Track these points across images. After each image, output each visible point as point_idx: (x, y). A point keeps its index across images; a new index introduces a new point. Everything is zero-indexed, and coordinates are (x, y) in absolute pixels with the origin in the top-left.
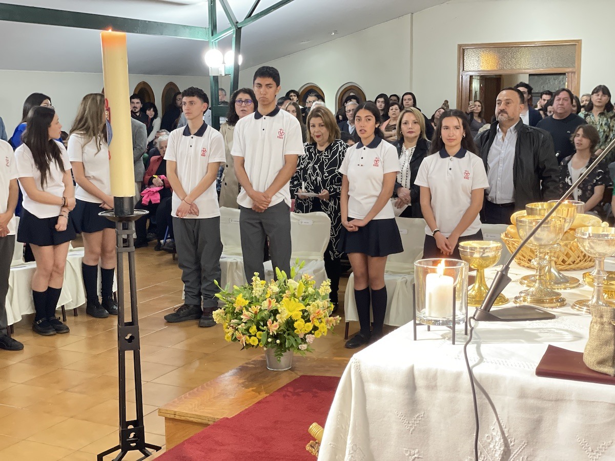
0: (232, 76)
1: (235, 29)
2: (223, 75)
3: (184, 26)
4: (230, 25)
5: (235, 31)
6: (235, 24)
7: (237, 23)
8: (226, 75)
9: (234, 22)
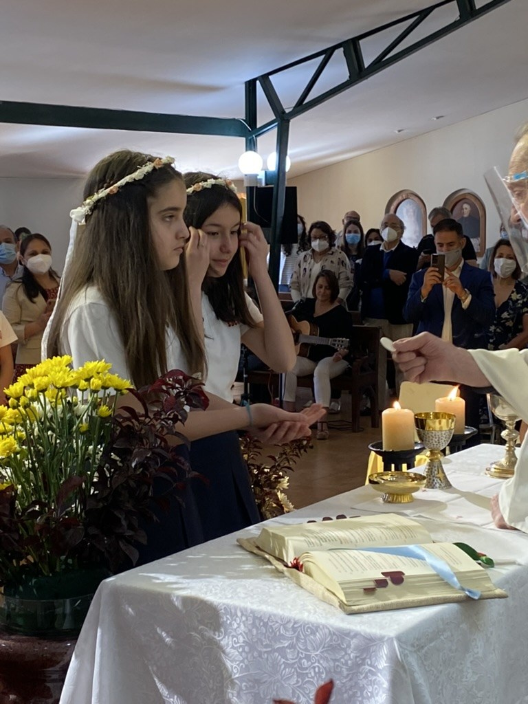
0: (275, 187)
1: (279, 122)
2: (263, 185)
4: (274, 117)
6: (281, 115)
7: (284, 112)
9: (280, 112)
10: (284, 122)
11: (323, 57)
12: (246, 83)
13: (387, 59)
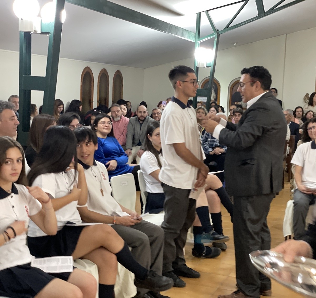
0: (212, 67)
2: (205, 67)
4: (213, 32)
7: (218, 30)
8: (207, 66)
9: (216, 30)
10: (219, 35)
12: (197, 14)
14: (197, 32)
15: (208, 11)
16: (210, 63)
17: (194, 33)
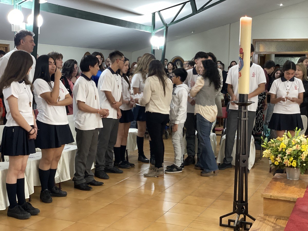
0: (163, 50)
1: (165, 27)
2: (159, 49)
3: (143, 25)
4: (163, 25)
5: (165, 28)
6: (166, 25)
7: (166, 24)
8: (160, 49)
9: (165, 24)
10: (167, 27)
11: (182, 5)
12: (152, 13)
13: (205, 7)
14: (153, 26)
15: (159, 11)
16: (162, 47)
17: (150, 27)
